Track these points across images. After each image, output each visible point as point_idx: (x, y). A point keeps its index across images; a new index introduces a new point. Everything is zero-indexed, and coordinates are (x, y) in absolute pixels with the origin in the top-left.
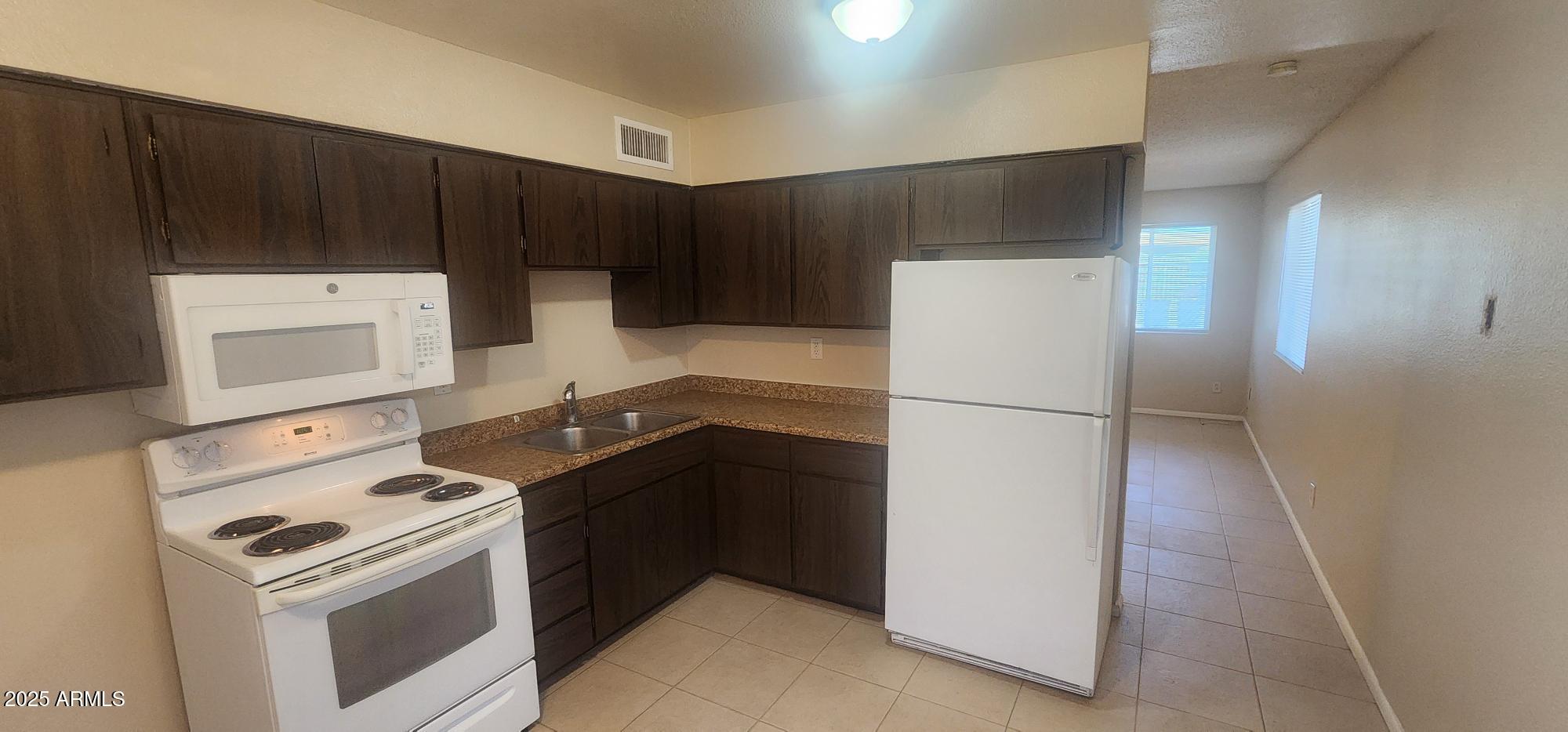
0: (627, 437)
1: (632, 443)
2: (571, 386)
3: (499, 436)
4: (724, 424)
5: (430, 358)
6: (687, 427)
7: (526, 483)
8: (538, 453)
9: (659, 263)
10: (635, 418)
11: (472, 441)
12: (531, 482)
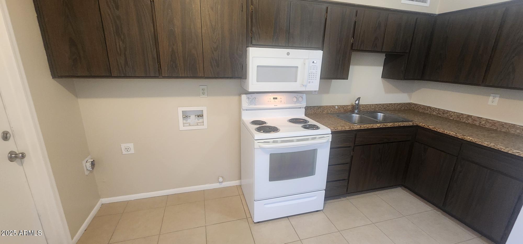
0: (377, 122)
1: (378, 125)
2: (359, 99)
3: (329, 112)
4: (425, 127)
5: (312, 81)
6: (406, 124)
7: (334, 130)
8: (341, 120)
9: (410, 51)
10: (382, 116)
11: (320, 112)
12: (336, 130)
